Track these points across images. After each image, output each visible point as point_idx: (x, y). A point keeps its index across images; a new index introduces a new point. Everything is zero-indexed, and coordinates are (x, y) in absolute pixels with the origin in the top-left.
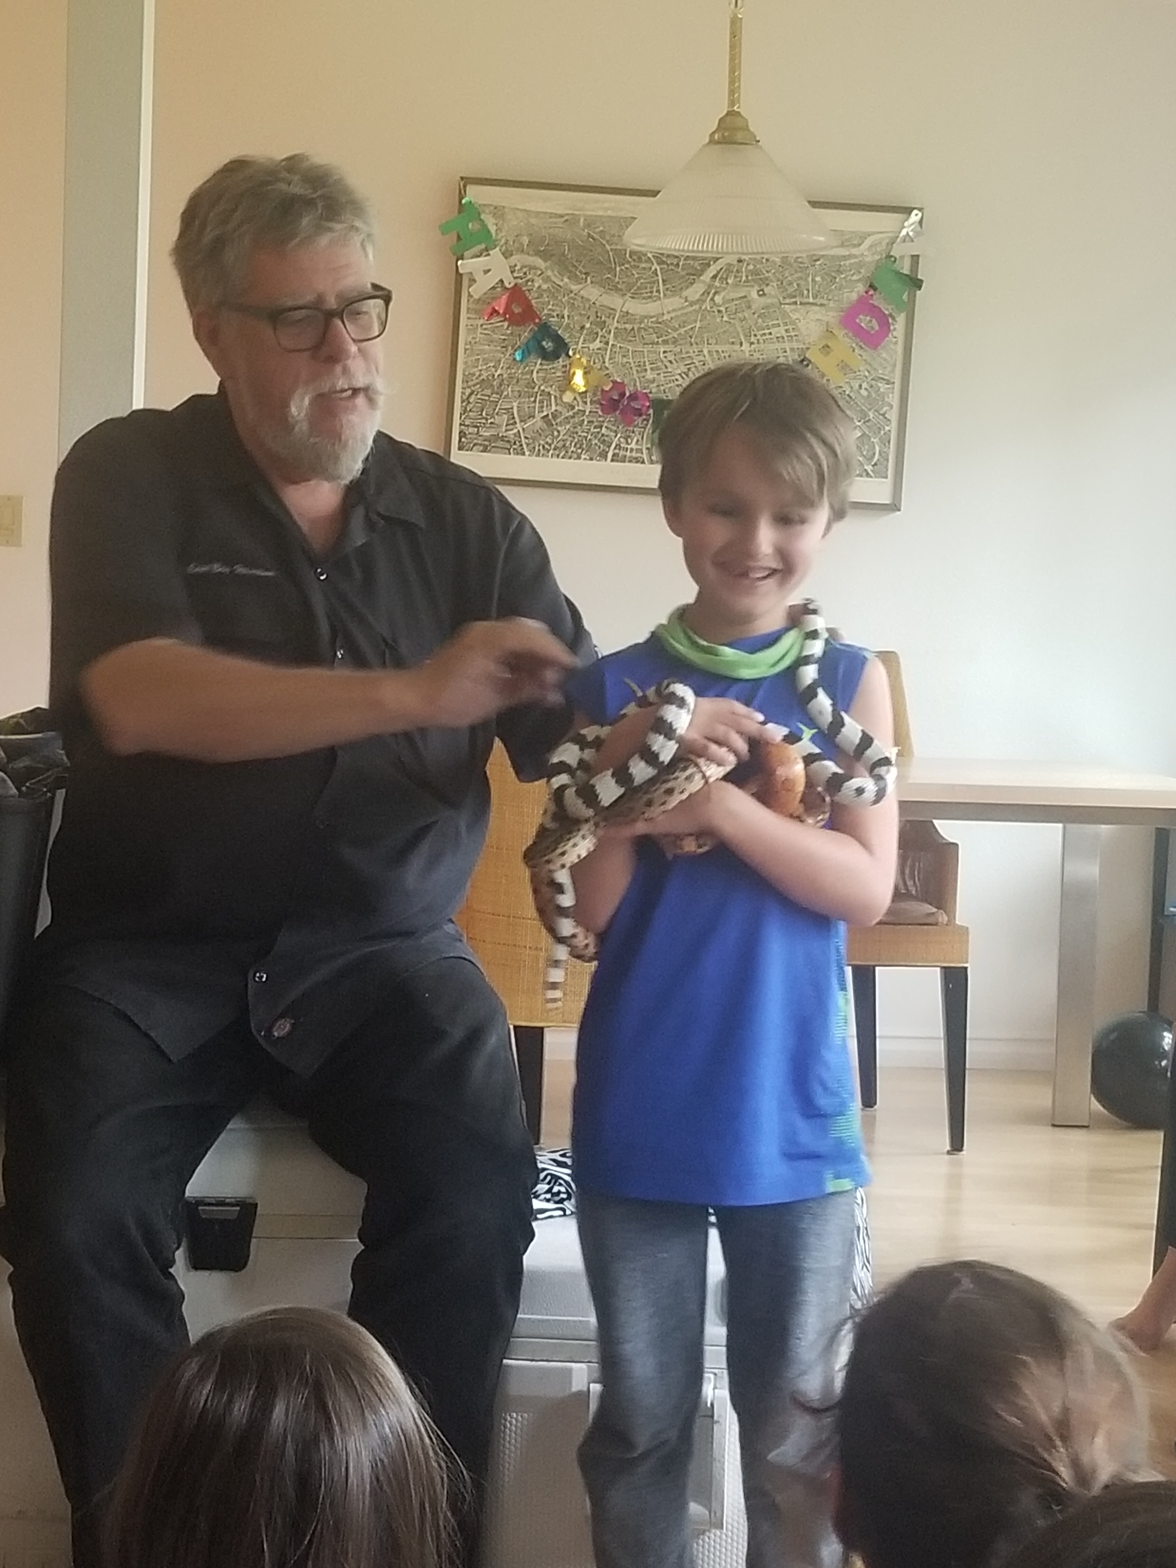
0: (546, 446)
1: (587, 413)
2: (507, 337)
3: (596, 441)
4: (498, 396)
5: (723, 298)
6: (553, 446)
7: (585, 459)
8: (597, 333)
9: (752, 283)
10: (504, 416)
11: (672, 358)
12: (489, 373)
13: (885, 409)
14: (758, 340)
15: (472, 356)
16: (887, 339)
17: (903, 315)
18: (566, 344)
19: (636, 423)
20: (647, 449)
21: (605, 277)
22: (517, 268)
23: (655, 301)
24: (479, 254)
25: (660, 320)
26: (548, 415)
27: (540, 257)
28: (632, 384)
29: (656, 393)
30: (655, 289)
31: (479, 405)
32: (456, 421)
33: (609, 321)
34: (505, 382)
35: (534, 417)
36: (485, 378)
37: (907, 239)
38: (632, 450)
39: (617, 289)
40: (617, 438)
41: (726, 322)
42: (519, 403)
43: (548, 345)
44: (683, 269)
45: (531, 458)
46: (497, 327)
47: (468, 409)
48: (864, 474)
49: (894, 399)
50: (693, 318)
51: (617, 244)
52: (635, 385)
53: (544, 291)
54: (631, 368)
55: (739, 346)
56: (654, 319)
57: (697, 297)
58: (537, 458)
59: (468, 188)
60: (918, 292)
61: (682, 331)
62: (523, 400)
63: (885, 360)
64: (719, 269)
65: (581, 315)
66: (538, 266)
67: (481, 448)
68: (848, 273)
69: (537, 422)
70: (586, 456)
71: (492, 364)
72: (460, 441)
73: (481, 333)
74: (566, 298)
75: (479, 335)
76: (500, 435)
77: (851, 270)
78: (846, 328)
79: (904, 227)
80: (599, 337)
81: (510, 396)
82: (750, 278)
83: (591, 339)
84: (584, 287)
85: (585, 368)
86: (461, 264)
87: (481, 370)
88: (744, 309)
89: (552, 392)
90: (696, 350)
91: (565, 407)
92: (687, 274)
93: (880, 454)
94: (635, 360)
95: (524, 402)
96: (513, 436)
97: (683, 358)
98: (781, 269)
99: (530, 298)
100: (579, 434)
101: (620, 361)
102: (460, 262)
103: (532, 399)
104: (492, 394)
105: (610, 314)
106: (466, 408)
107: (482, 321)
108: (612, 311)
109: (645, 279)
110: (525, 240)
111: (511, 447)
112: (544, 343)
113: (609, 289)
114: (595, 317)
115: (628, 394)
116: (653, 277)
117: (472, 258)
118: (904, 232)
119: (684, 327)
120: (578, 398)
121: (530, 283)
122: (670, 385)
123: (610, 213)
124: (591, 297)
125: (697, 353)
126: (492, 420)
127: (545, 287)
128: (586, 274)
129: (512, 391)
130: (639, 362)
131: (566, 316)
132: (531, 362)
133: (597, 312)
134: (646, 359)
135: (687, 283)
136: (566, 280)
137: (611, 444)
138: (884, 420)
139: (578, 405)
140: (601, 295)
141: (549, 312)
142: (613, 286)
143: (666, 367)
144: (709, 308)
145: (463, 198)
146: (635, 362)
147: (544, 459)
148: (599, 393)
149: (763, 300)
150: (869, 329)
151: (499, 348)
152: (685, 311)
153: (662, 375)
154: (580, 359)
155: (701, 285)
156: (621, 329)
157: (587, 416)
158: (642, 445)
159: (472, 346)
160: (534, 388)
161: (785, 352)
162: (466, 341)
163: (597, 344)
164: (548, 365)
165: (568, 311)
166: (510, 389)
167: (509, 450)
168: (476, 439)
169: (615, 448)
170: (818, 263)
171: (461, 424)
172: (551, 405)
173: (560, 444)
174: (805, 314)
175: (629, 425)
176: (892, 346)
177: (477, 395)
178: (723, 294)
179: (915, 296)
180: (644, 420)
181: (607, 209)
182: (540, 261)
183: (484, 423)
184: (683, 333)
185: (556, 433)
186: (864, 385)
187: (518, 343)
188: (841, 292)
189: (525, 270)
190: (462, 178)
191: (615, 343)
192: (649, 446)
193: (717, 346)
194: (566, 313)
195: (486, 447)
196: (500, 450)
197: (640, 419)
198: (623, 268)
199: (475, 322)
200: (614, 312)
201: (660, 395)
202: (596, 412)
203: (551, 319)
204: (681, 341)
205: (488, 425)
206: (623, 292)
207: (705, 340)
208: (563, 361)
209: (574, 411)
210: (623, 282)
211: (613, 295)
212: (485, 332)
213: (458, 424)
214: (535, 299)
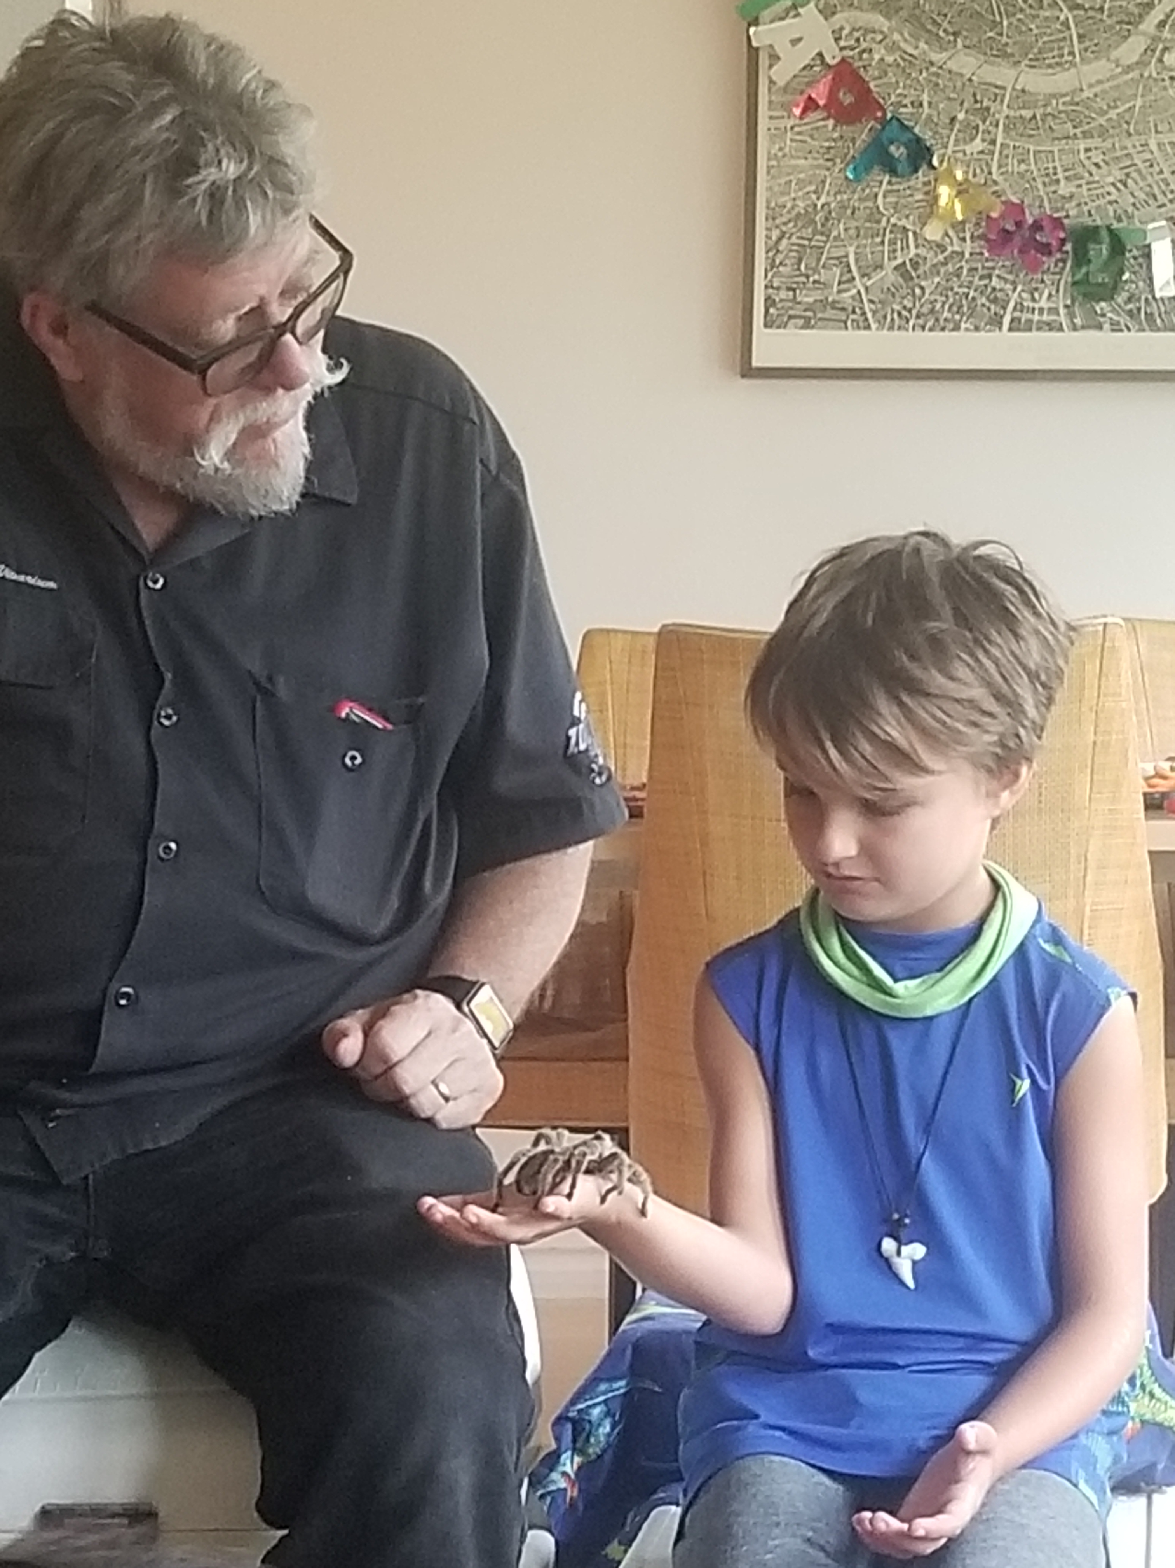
0: (905, 313)
1: (967, 255)
2: (833, 144)
3: (984, 300)
4: (824, 238)
6: (914, 312)
8: (977, 128)
10: (835, 269)
11: (1098, 159)
12: (809, 202)
15: (780, 177)
18: (928, 149)
19: (1046, 266)
20: (1066, 306)
21: (984, 37)
22: (845, 32)
23: (1069, 69)
24: (783, 15)
25: (1077, 99)
26: (904, 263)
27: (881, 12)
28: (1037, 204)
29: (1077, 217)
31: (794, 254)
32: (759, 282)
33: (994, 107)
34: (833, 214)
35: (881, 267)
36: (802, 211)
38: (1041, 310)
39: (1006, 55)
40: (1016, 294)
42: (858, 247)
43: (897, 151)
44: (1109, 16)
45: (880, 333)
46: (817, 128)
47: (777, 262)
50: (1130, 92)
52: (1041, 206)
53: (889, 65)
54: (1034, 179)
56: (1068, 99)
57: (1135, 58)
58: (891, 333)
61: (1113, 114)
62: (864, 242)
64: (1168, 10)
65: (949, 99)
66: (877, 27)
69: (888, 275)
70: (968, 325)
71: (813, 188)
72: (767, 312)
73: (792, 140)
74: (924, 74)
75: (788, 142)
76: (830, 299)
80: (980, 135)
81: (842, 236)
83: (968, 139)
84: (953, 55)
85: (960, 184)
86: (755, 33)
87: (794, 199)
89: (908, 227)
90: (1137, 144)
91: (931, 248)
92: (1119, 22)
94: (1039, 163)
95: (865, 246)
96: (850, 301)
97: (1117, 158)
99: (867, 79)
100: (956, 289)
101: (1016, 170)
102: (752, 30)
103: (878, 240)
104: (814, 235)
105: (996, 95)
106: (774, 260)
108: (997, 91)
109: (1050, 35)
111: (848, 317)
112: (892, 149)
113: (993, 55)
114: (972, 100)
115: (1029, 221)
116: (1063, 32)
117: (772, 21)
119: (1116, 107)
120: (951, 233)
121: (865, 56)
122: (1094, 204)
124: (964, 71)
125: (1140, 149)
127: (890, 59)
128: (955, 34)
129: (846, 230)
130: (1047, 168)
131: (925, 104)
132: (873, 180)
133: (974, 95)
134: (1057, 164)
135: (1118, 37)
136: (922, 45)
137: (1008, 302)
139: (952, 244)
140: (980, 67)
141: (900, 99)
142: (998, 50)
143: (1091, 174)
144: (1154, 75)
146: (1039, 170)
147: (903, 333)
148: (984, 224)
151: (821, 161)
152: (1115, 83)
153: (1085, 187)
154: (950, 170)
155: (1141, 38)
156: (1015, 118)
157: (967, 261)
158: (1057, 302)
159: (778, 162)
160: (878, 222)
162: (769, 153)
163: (978, 144)
164: (900, 183)
165: (929, 96)
166: (841, 226)
167: (845, 323)
168: (791, 308)
169: (1015, 309)
171: (766, 287)
172: (908, 246)
173: (925, 310)
175: (1034, 270)
177: (789, 238)
180: (1059, 261)
182: (881, 18)
183: (804, 283)
184: (1115, 117)
185: (918, 291)
187: (852, 152)
189: (856, 34)
191: (1007, 141)
192: (1069, 302)
193: (1169, 135)
194: (925, 98)
195: (810, 318)
196: (831, 323)
197: (1054, 259)
198: (1014, 20)
199: (781, 124)
200: (1002, 92)
201: (1080, 220)
202: (982, 254)
203: (902, 110)
204: (1111, 131)
205: (810, 285)
206: (1017, 58)
207: (1152, 125)
208: (924, 176)
209: (946, 254)
210: (1015, 43)
211: (999, 65)
212: (798, 137)
213: (763, 287)
214: (874, 79)
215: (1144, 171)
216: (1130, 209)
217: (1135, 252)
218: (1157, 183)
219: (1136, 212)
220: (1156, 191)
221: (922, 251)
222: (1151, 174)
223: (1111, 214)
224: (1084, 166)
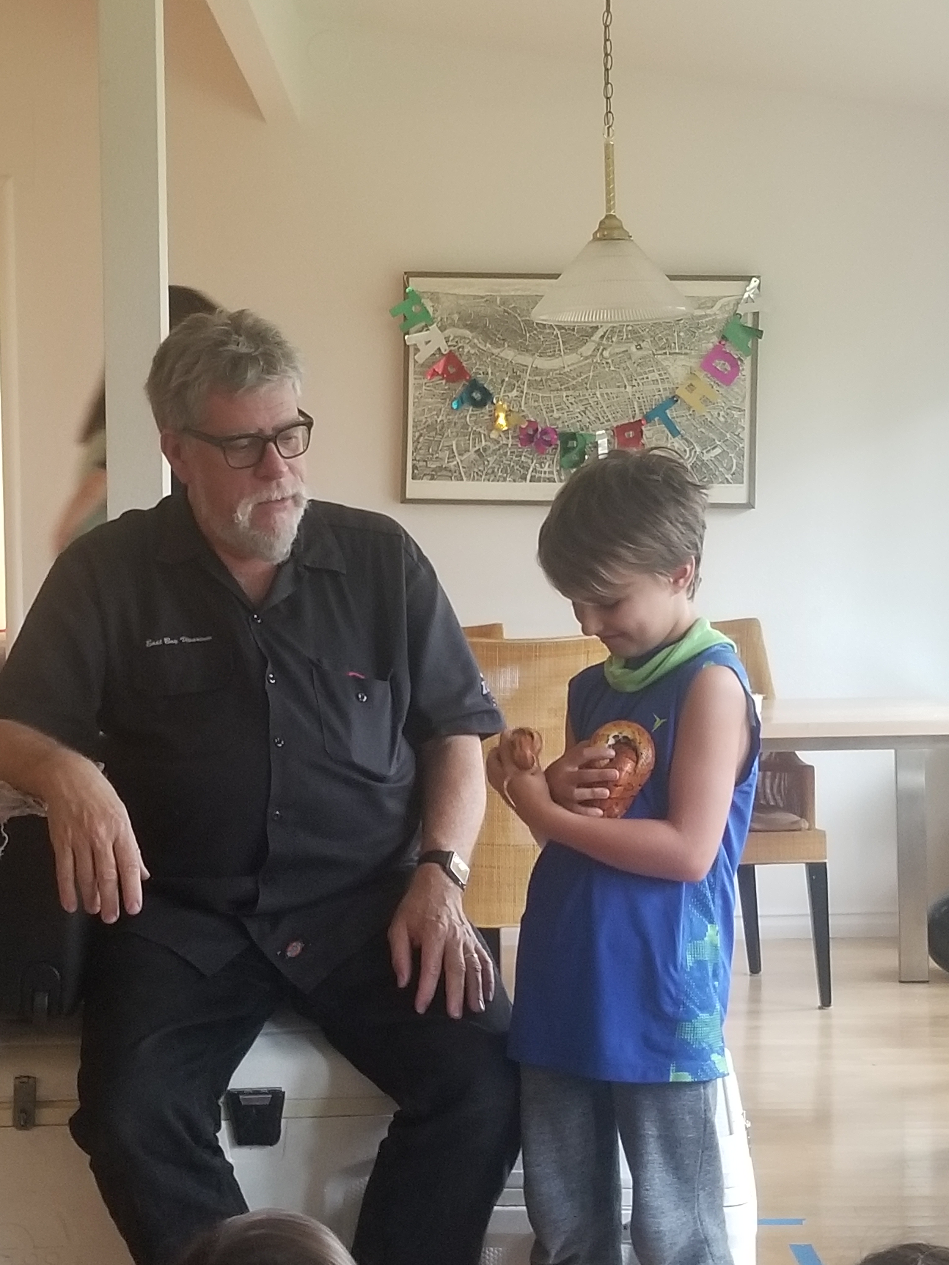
0: (480, 473)
1: (510, 446)
2: (445, 392)
3: (518, 467)
4: (441, 437)
5: (609, 353)
6: (484, 473)
7: (510, 481)
8: (514, 385)
9: (632, 340)
10: (446, 452)
11: (572, 400)
12: (433, 419)
13: (740, 430)
14: (638, 383)
15: (419, 407)
16: (738, 377)
17: (749, 358)
18: (491, 394)
20: (557, 471)
21: (518, 342)
22: (451, 339)
23: (558, 358)
24: (421, 330)
25: (562, 372)
26: (479, 449)
27: (468, 329)
28: (543, 422)
29: (562, 428)
30: (557, 350)
31: (427, 444)
32: (410, 458)
33: (523, 375)
34: (445, 425)
35: (469, 451)
36: (430, 424)
37: (749, 300)
38: (545, 473)
39: (527, 351)
40: (533, 464)
41: (613, 371)
42: (458, 441)
43: (477, 395)
44: (577, 333)
45: (468, 482)
46: (437, 384)
47: (419, 447)
48: (725, 481)
49: (745, 423)
50: (587, 369)
51: (526, 316)
52: (545, 422)
53: (473, 355)
54: (542, 410)
55: (623, 389)
57: (589, 353)
58: (473, 483)
59: (410, 279)
60: (759, 340)
61: (579, 379)
62: (460, 439)
63: (737, 393)
64: (605, 330)
65: (501, 371)
66: (466, 336)
67: (429, 477)
68: (705, 329)
69: (471, 455)
70: (510, 479)
71: (435, 413)
72: (413, 472)
73: (425, 389)
74: (489, 359)
75: (424, 391)
76: (444, 466)
77: (707, 326)
78: (705, 370)
79: (746, 291)
80: (516, 388)
81: (450, 436)
82: (629, 336)
83: (510, 389)
84: (503, 350)
85: (507, 412)
86: (408, 338)
87: (426, 418)
88: (626, 360)
89: (482, 431)
90: (591, 394)
91: (493, 442)
92: (582, 336)
93: (737, 466)
94: (544, 403)
95: (461, 441)
96: (453, 467)
97: (581, 400)
98: (653, 328)
99: (462, 361)
101: (533, 405)
102: (406, 337)
103: (467, 438)
104: (436, 435)
105: (524, 369)
106: (417, 448)
107: (425, 381)
109: (550, 341)
110: (456, 317)
111: (452, 475)
112: (474, 394)
113: (522, 350)
114: (512, 372)
115: (540, 430)
116: (554, 340)
117: (416, 333)
118: (746, 295)
119: (581, 376)
120: (502, 435)
121: (461, 350)
122: (572, 421)
123: (519, 293)
124: (508, 358)
125: (592, 396)
126: (437, 455)
127: (472, 352)
128: (503, 340)
129: (452, 433)
130: (548, 405)
131: (490, 373)
132: (465, 409)
133: (513, 370)
134: (553, 403)
135: (581, 343)
136: (488, 345)
137: (529, 468)
138: (738, 439)
139: (502, 440)
140: (516, 356)
141: (477, 371)
142: (524, 348)
143: (569, 408)
144: (599, 361)
145: (406, 288)
146: (544, 405)
147: (479, 483)
148: (518, 430)
149: (640, 353)
150: (722, 370)
151: (439, 400)
152: (580, 364)
153: (566, 414)
154: (502, 405)
155: (593, 343)
156: (533, 380)
157: (510, 449)
158: (552, 468)
159: (419, 400)
160: (468, 429)
161: (660, 391)
162: (414, 396)
163: (515, 393)
164: (478, 411)
165: (492, 369)
166: (449, 431)
167: (451, 477)
168: (425, 470)
169: (532, 471)
170: (682, 322)
171: (413, 460)
172: (481, 441)
173: (490, 471)
174: (673, 362)
175: (543, 454)
176: (742, 383)
177: (424, 437)
178: (609, 350)
179: (757, 343)
180: (553, 449)
181: (518, 290)
182: (468, 332)
183: (431, 458)
184: (580, 381)
185: (486, 463)
186: (722, 413)
187: (454, 396)
188: (700, 343)
190: (406, 273)
191: (529, 391)
192: (558, 468)
193: (606, 390)
194: (490, 371)
195: (433, 475)
196: (444, 478)
197: (550, 449)
198: (532, 334)
199: (420, 382)
200: (525, 368)
201: (565, 429)
202: (517, 445)
203: (479, 376)
204: (579, 388)
205: (434, 459)
206: (533, 352)
207: (598, 385)
208: (489, 407)
209: (499, 445)
210: (532, 345)
211: (524, 355)
212: (428, 388)
213: (411, 460)
214: (465, 361)
215: (594, 407)
216: (588, 424)
217: (590, 445)
218: (600, 412)
219: (590, 426)
220: (600, 417)
221: (488, 443)
222: (597, 408)
223: (579, 427)
224: (565, 404)
